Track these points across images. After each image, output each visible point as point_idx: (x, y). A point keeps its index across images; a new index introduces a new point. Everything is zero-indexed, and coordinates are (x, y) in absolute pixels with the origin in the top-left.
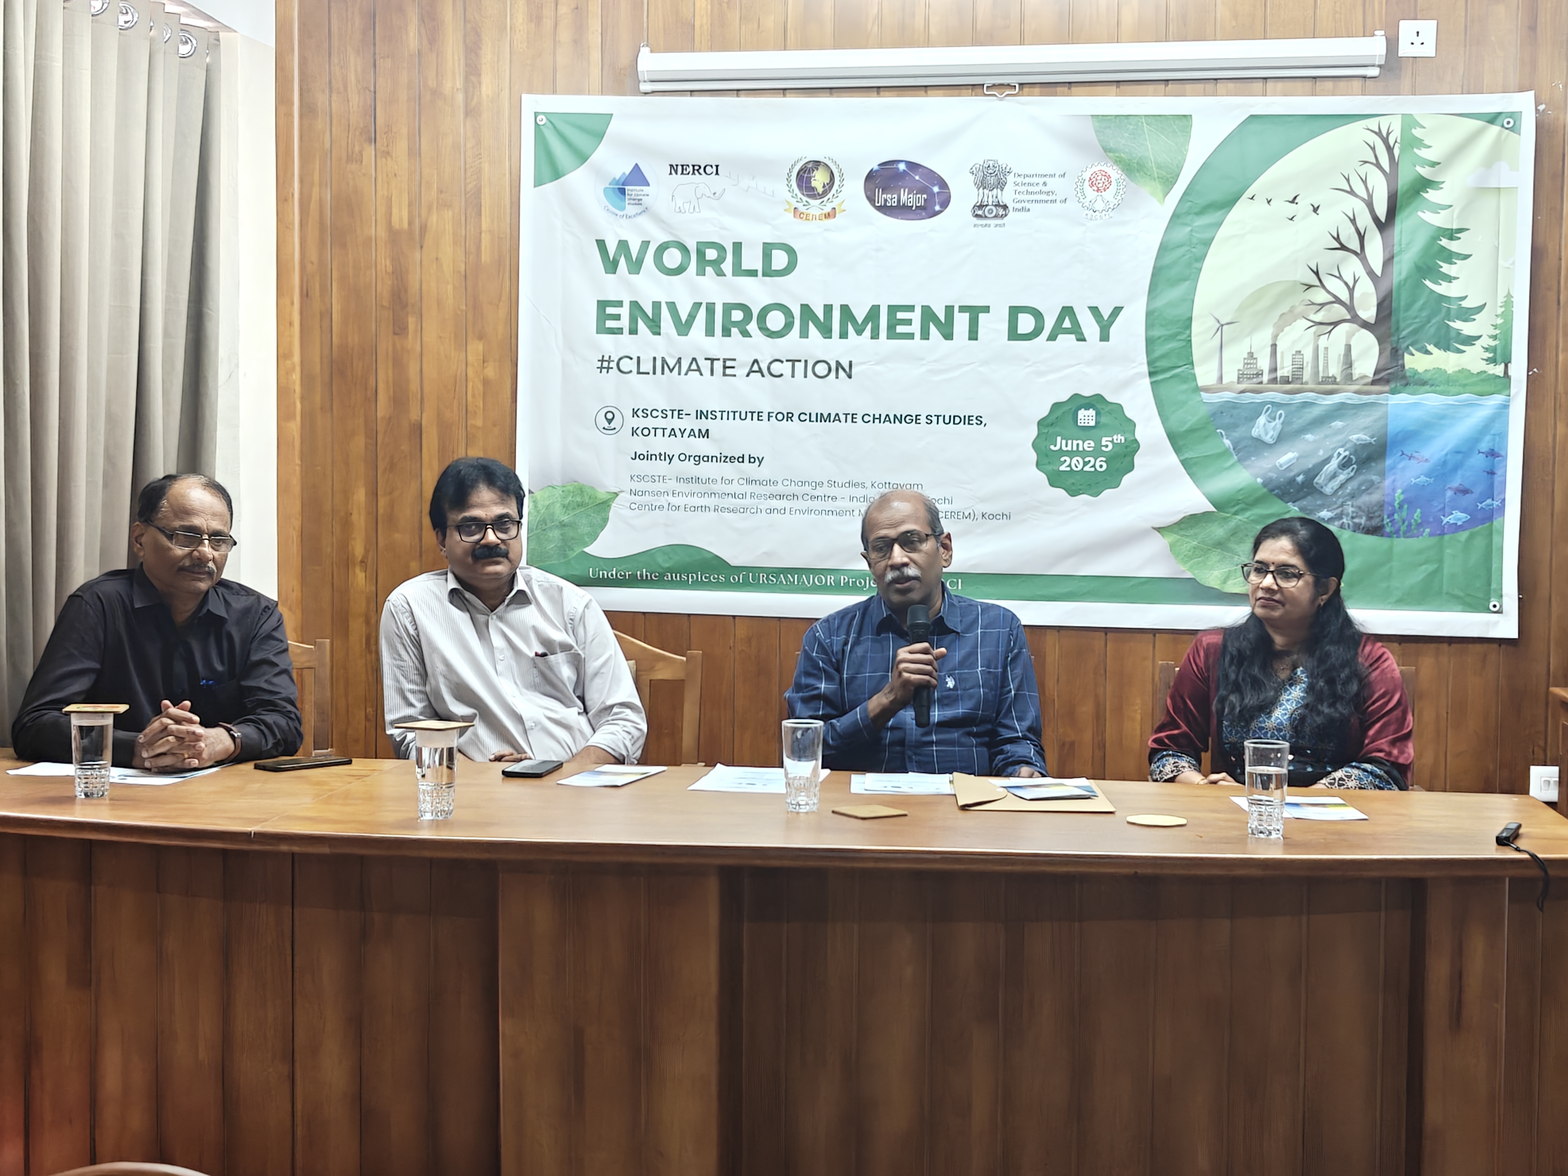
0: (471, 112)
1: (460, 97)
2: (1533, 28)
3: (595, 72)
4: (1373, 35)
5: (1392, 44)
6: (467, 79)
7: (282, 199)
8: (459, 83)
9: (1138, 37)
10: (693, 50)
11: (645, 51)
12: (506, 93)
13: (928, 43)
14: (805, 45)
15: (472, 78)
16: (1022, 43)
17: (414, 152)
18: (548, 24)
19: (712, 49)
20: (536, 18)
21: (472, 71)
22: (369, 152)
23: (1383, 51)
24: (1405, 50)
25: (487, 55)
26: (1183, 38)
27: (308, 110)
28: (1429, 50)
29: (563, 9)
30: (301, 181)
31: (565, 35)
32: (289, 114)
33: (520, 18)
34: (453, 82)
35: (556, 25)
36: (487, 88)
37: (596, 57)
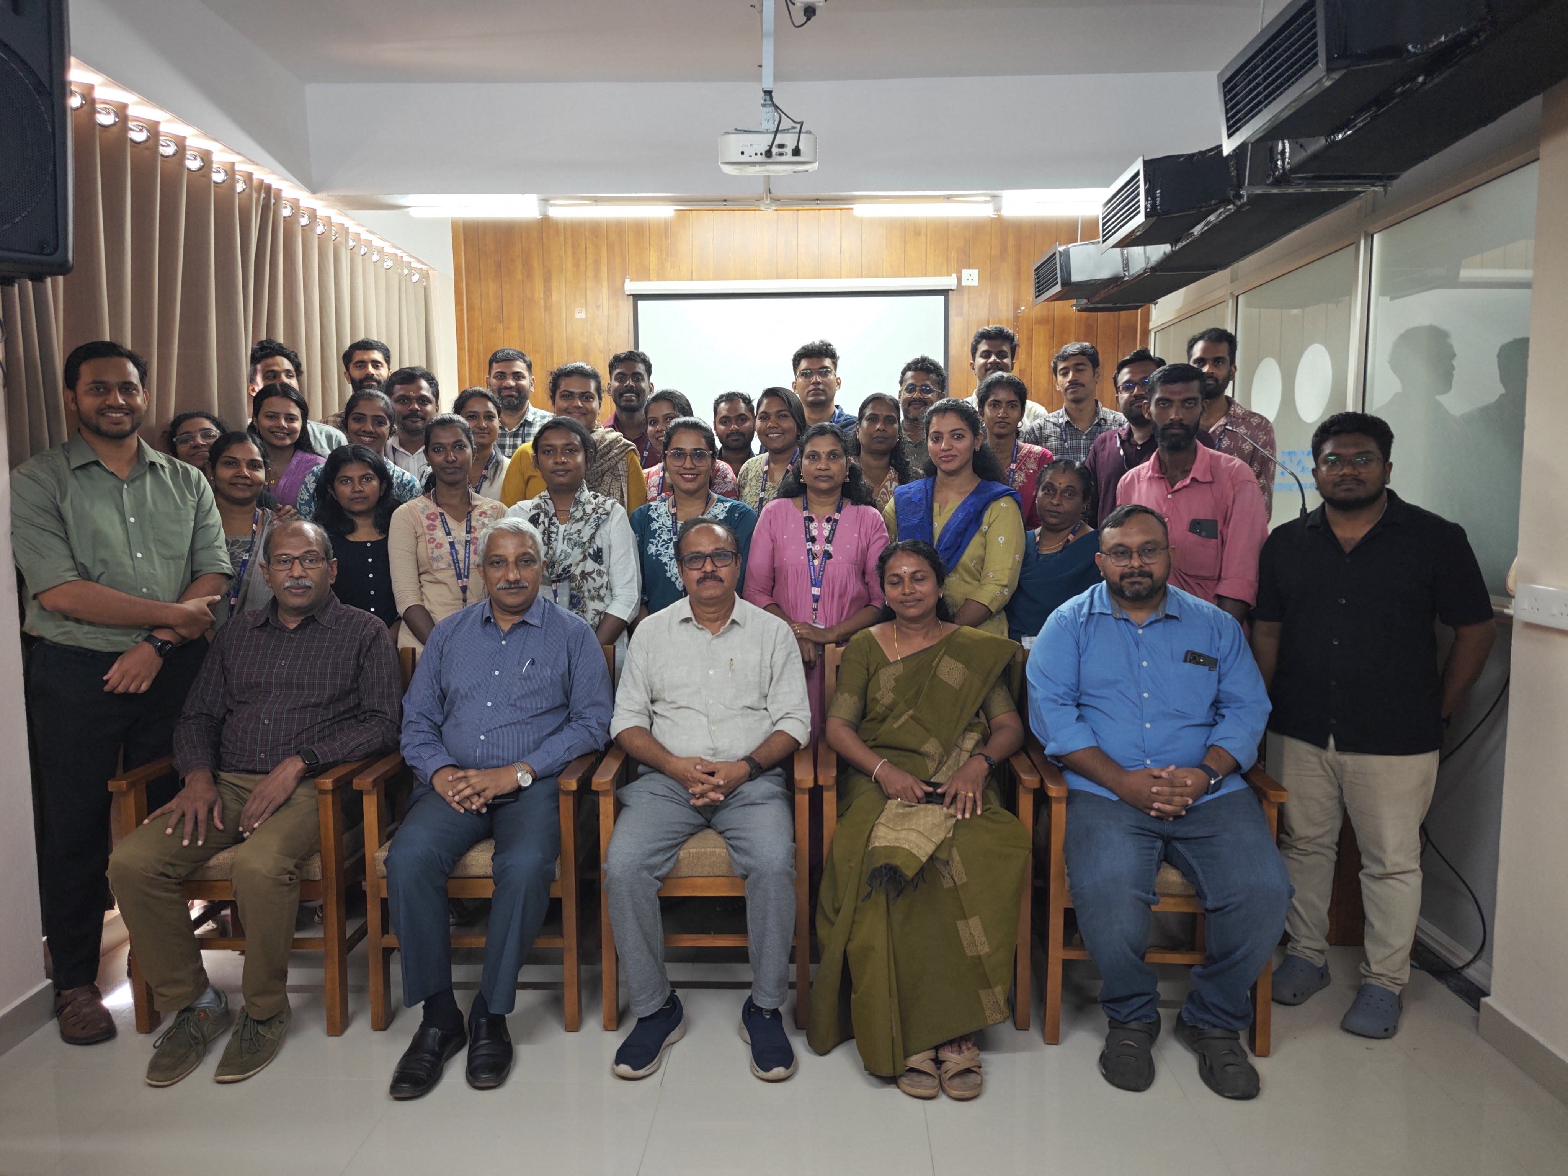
0: (548, 308)
1: (542, 302)
2: (1019, 274)
3: (605, 291)
4: (951, 276)
5: (959, 279)
6: (545, 294)
7: (460, 349)
8: (542, 295)
9: (849, 276)
10: (649, 280)
11: (627, 281)
12: (563, 301)
13: (756, 278)
14: (700, 278)
15: (548, 293)
16: (798, 278)
17: (521, 328)
18: (583, 268)
19: (658, 280)
20: (577, 265)
21: (548, 290)
22: (500, 327)
23: (956, 283)
24: (965, 283)
25: (554, 283)
26: (868, 277)
27: (470, 308)
28: (975, 283)
29: (589, 261)
30: (469, 341)
31: (590, 273)
32: (462, 310)
33: (570, 265)
34: (539, 295)
35: (586, 268)
36: (555, 297)
37: (605, 283)
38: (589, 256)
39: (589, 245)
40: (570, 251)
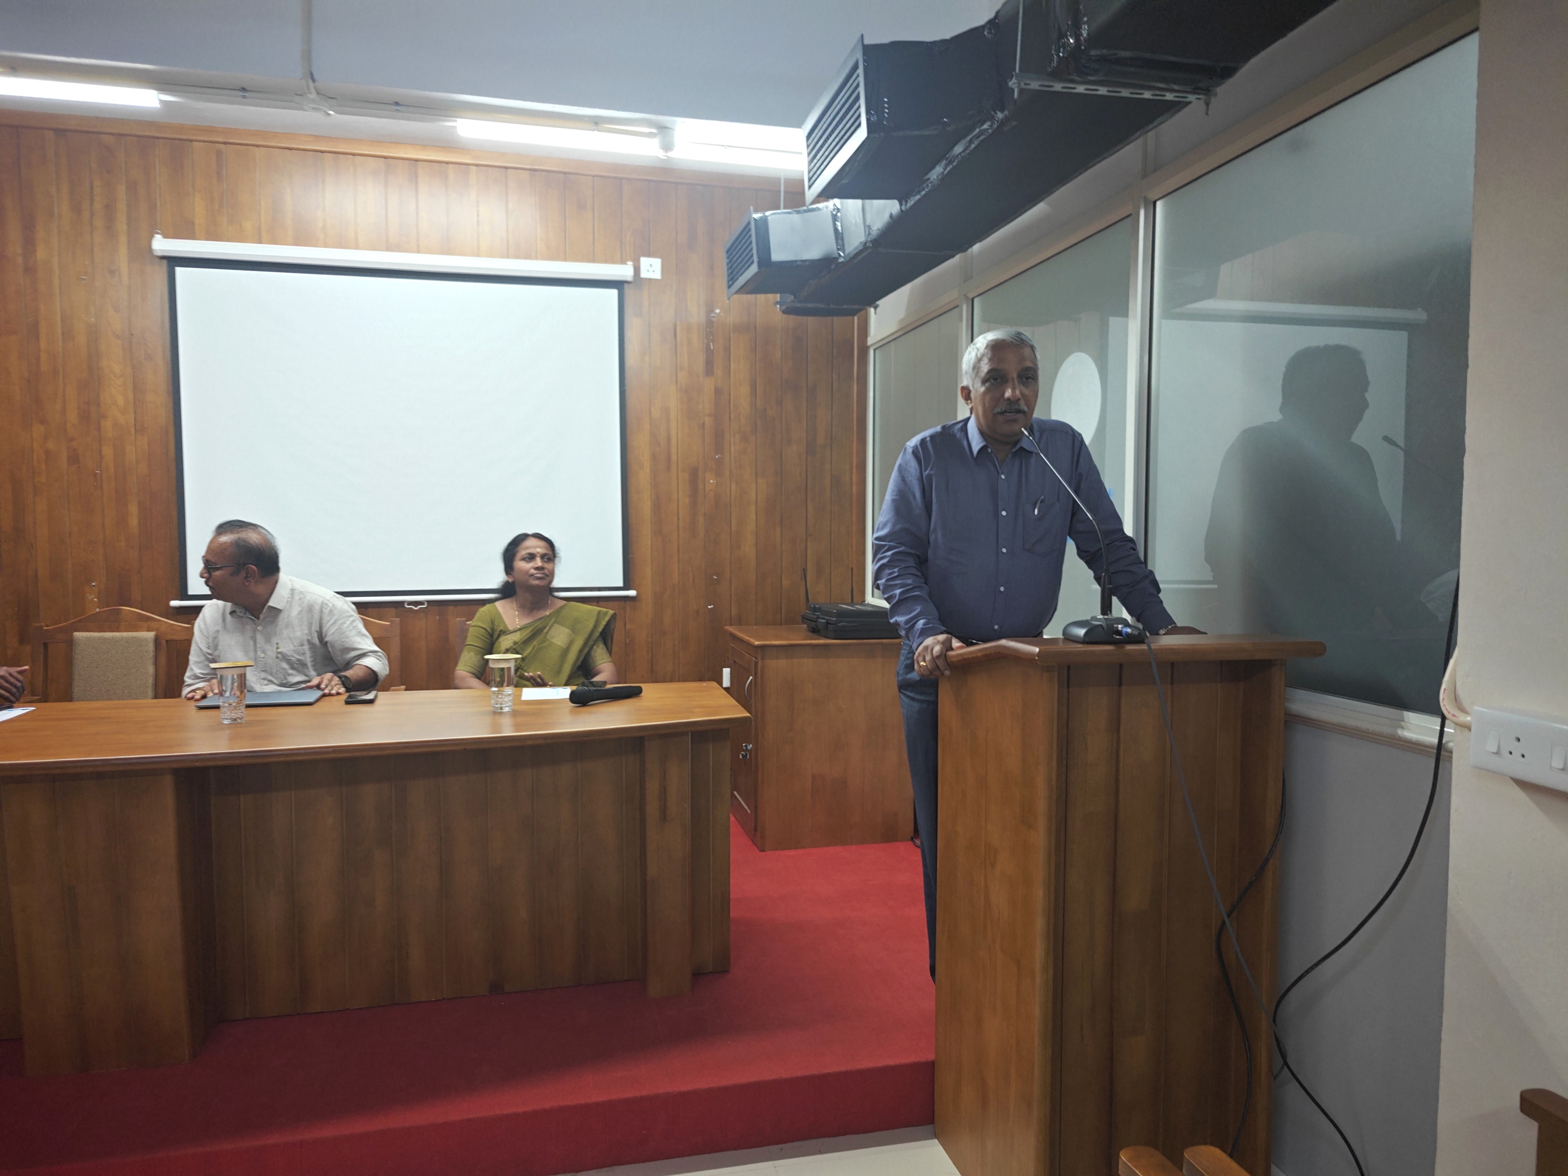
2: (712, 268)
3: (124, 249)
4: (626, 264)
5: (637, 270)
6: (24, 247)
9: (491, 255)
10: (194, 239)
11: (157, 237)
12: (56, 260)
15: (29, 247)
18: (86, 215)
20: (77, 209)
23: (632, 274)
24: (644, 274)
25: (40, 234)
26: (518, 257)
28: (657, 274)
33: (65, 208)
35: (92, 216)
37: (123, 239)
38: (96, 198)
40: (65, 189)
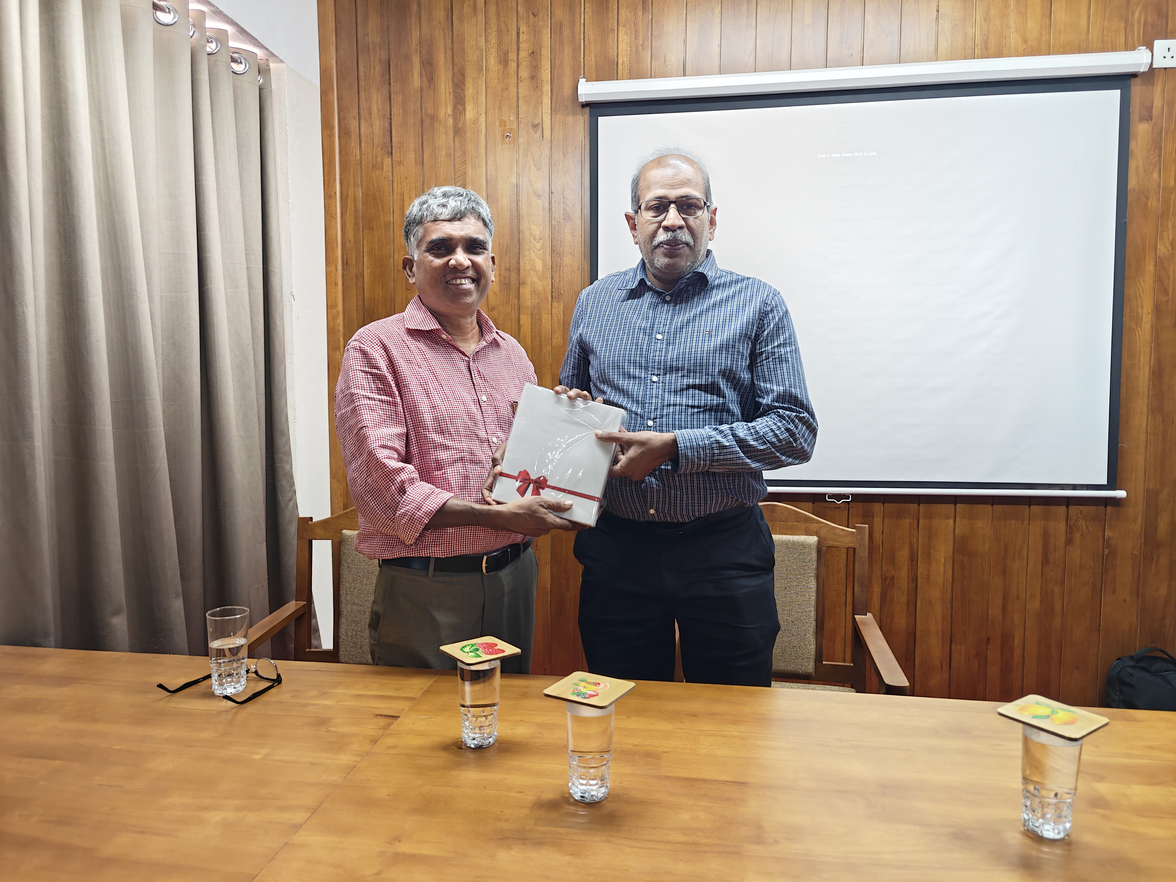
0: (458, 131)
1: (451, 121)
3: (546, 100)
6: (455, 108)
7: (328, 196)
8: (450, 111)
10: (617, 81)
14: (698, 73)
15: (459, 106)
16: (862, 64)
17: (419, 162)
20: (504, 61)
21: (459, 102)
22: (387, 161)
23: (1144, 63)
24: (1160, 62)
26: (984, 58)
27: (345, 133)
29: (523, 54)
30: (341, 183)
31: (524, 73)
32: (331, 136)
33: (493, 62)
34: (446, 110)
35: (518, 66)
36: (470, 113)
37: (547, 88)
38: (522, 46)
39: (523, 29)
40: (493, 40)
